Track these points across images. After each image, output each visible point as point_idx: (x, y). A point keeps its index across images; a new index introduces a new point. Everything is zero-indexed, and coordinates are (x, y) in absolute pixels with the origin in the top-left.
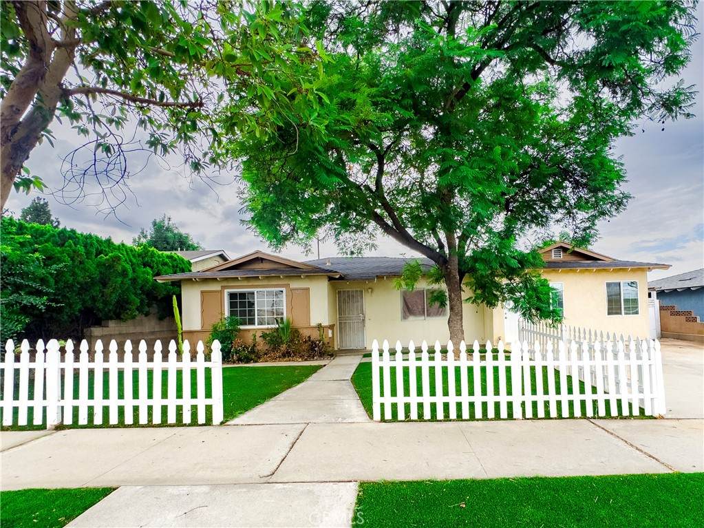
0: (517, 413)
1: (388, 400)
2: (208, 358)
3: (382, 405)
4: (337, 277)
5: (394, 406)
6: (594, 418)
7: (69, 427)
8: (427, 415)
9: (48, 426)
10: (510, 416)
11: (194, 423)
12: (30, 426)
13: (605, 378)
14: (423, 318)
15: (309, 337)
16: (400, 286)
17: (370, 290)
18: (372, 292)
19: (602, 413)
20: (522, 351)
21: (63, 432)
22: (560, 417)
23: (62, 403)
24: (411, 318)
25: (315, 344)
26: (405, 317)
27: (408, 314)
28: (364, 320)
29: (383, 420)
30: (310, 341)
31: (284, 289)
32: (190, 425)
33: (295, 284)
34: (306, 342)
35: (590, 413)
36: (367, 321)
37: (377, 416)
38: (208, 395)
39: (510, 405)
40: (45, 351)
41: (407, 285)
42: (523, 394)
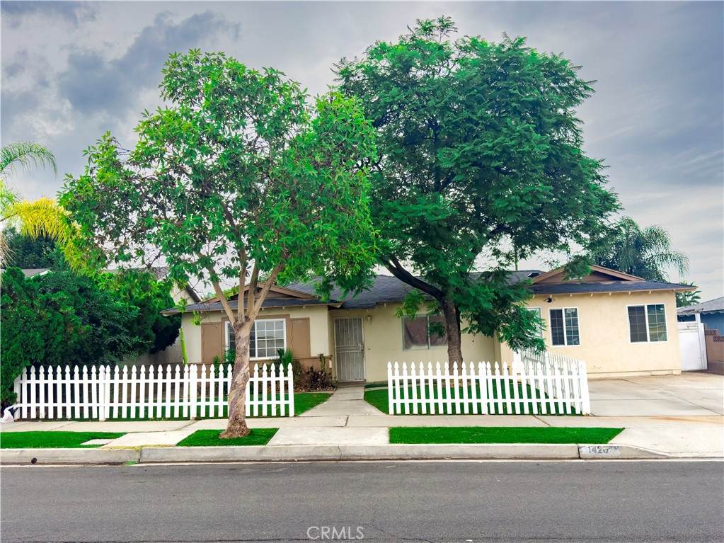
0: (484, 410)
1: (398, 401)
2: (286, 375)
3: (395, 404)
4: (338, 307)
5: (403, 405)
6: (538, 415)
7: (204, 418)
8: (424, 411)
9: (191, 418)
10: (480, 412)
11: (278, 415)
12: (181, 418)
13: (554, 387)
14: (426, 347)
15: (312, 368)
16: (401, 314)
17: (369, 318)
18: (371, 319)
19: (544, 411)
20: (486, 369)
21: (200, 422)
22: (514, 413)
23: (199, 404)
24: (414, 348)
25: (318, 374)
26: (407, 346)
27: (410, 344)
28: (363, 350)
29: (395, 414)
30: (312, 372)
31: (284, 320)
32: (275, 417)
33: (295, 315)
34: (308, 373)
35: (535, 411)
36: (366, 351)
37: (391, 411)
38: (287, 398)
39: (479, 405)
40: (189, 372)
41: (408, 312)
42: (488, 398)
